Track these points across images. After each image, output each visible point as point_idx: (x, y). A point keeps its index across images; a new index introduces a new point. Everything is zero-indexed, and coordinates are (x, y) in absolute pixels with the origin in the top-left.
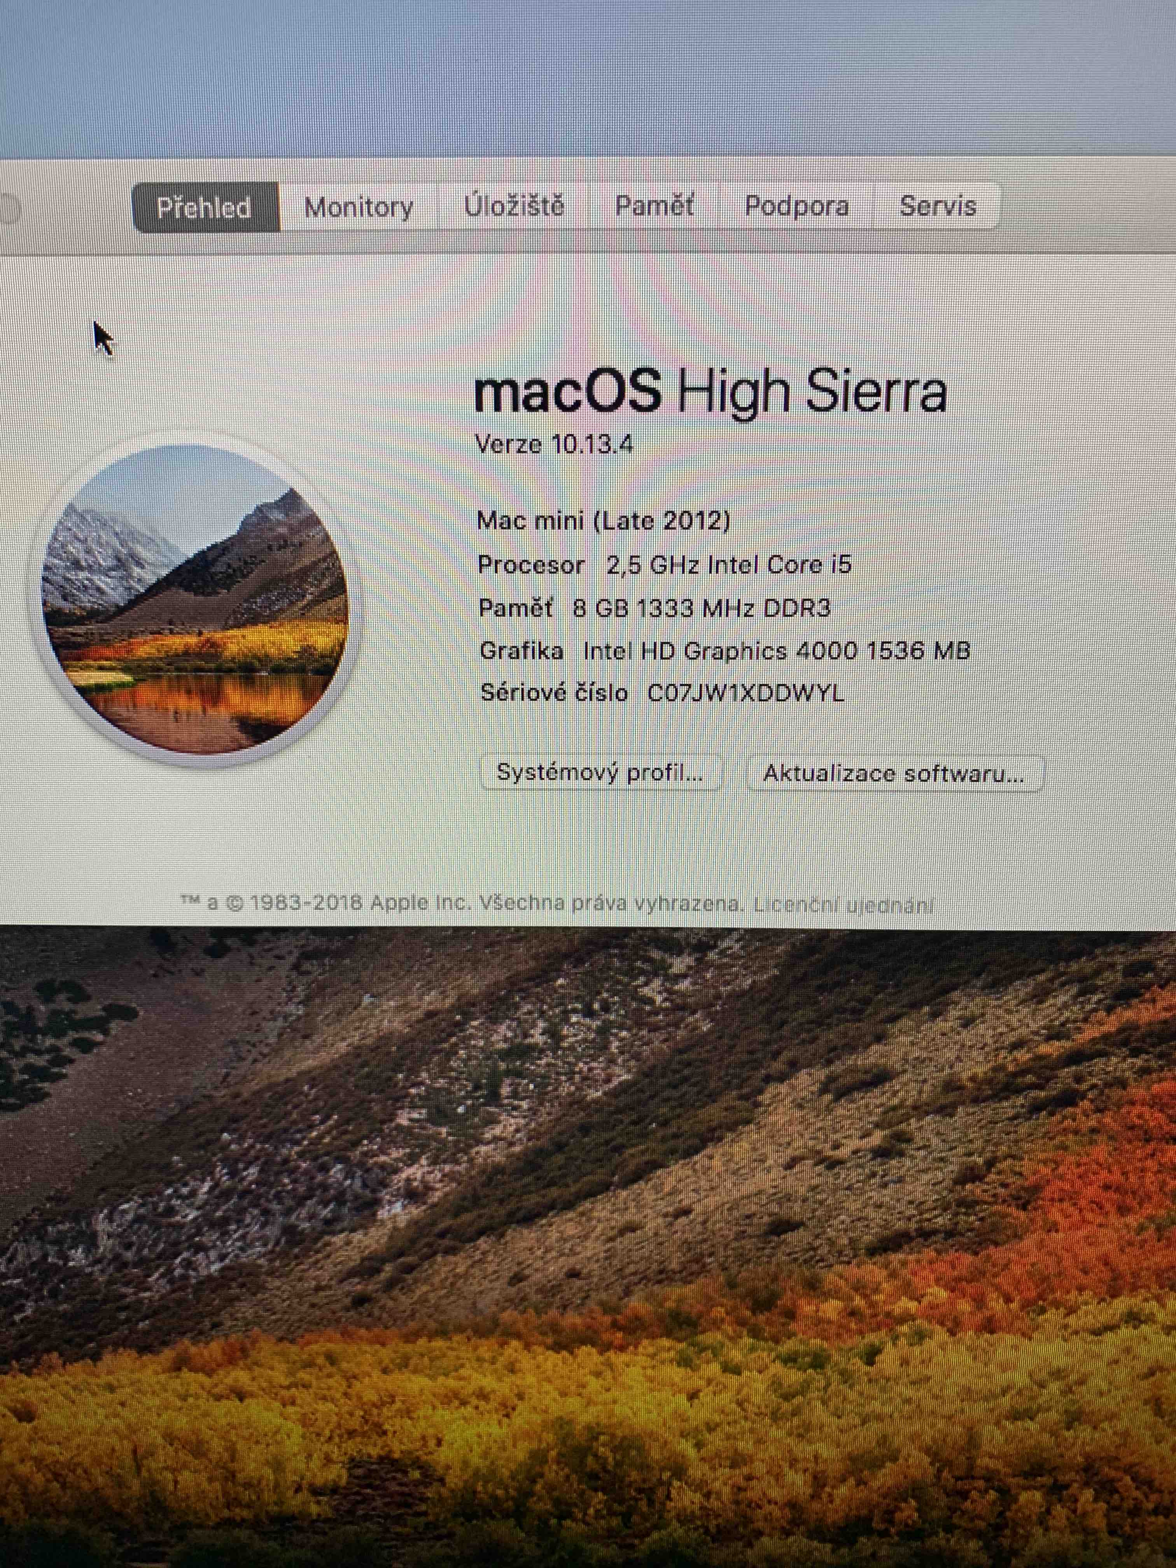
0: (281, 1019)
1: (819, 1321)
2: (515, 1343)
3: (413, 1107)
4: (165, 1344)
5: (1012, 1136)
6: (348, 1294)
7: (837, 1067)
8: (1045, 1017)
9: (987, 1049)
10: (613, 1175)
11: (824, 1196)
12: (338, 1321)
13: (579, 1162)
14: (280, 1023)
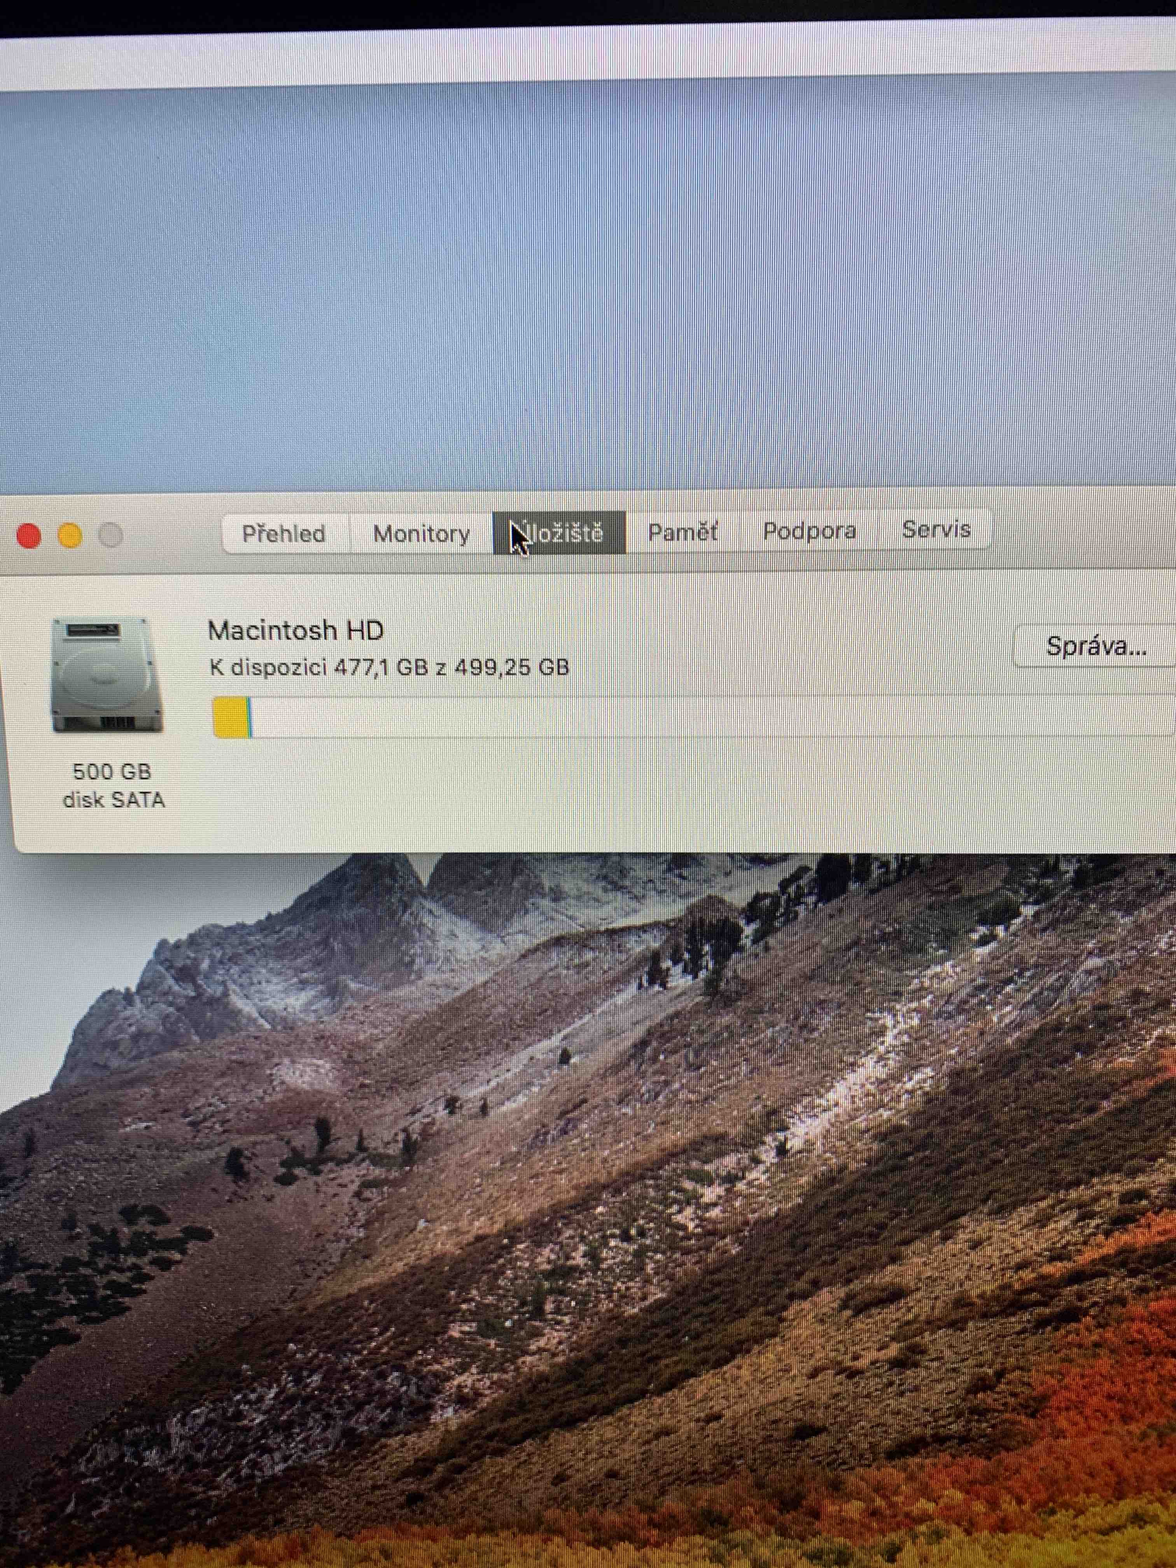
0: (343, 1241)
1: (843, 1521)
2: (557, 1540)
3: (464, 1321)
4: (231, 1538)
5: (1020, 1350)
6: (402, 1492)
7: (856, 1286)
8: (1047, 1240)
9: (994, 1269)
10: (649, 1383)
11: (845, 1403)
12: (393, 1518)
13: (616, 1372)
14: (343, 1244)
